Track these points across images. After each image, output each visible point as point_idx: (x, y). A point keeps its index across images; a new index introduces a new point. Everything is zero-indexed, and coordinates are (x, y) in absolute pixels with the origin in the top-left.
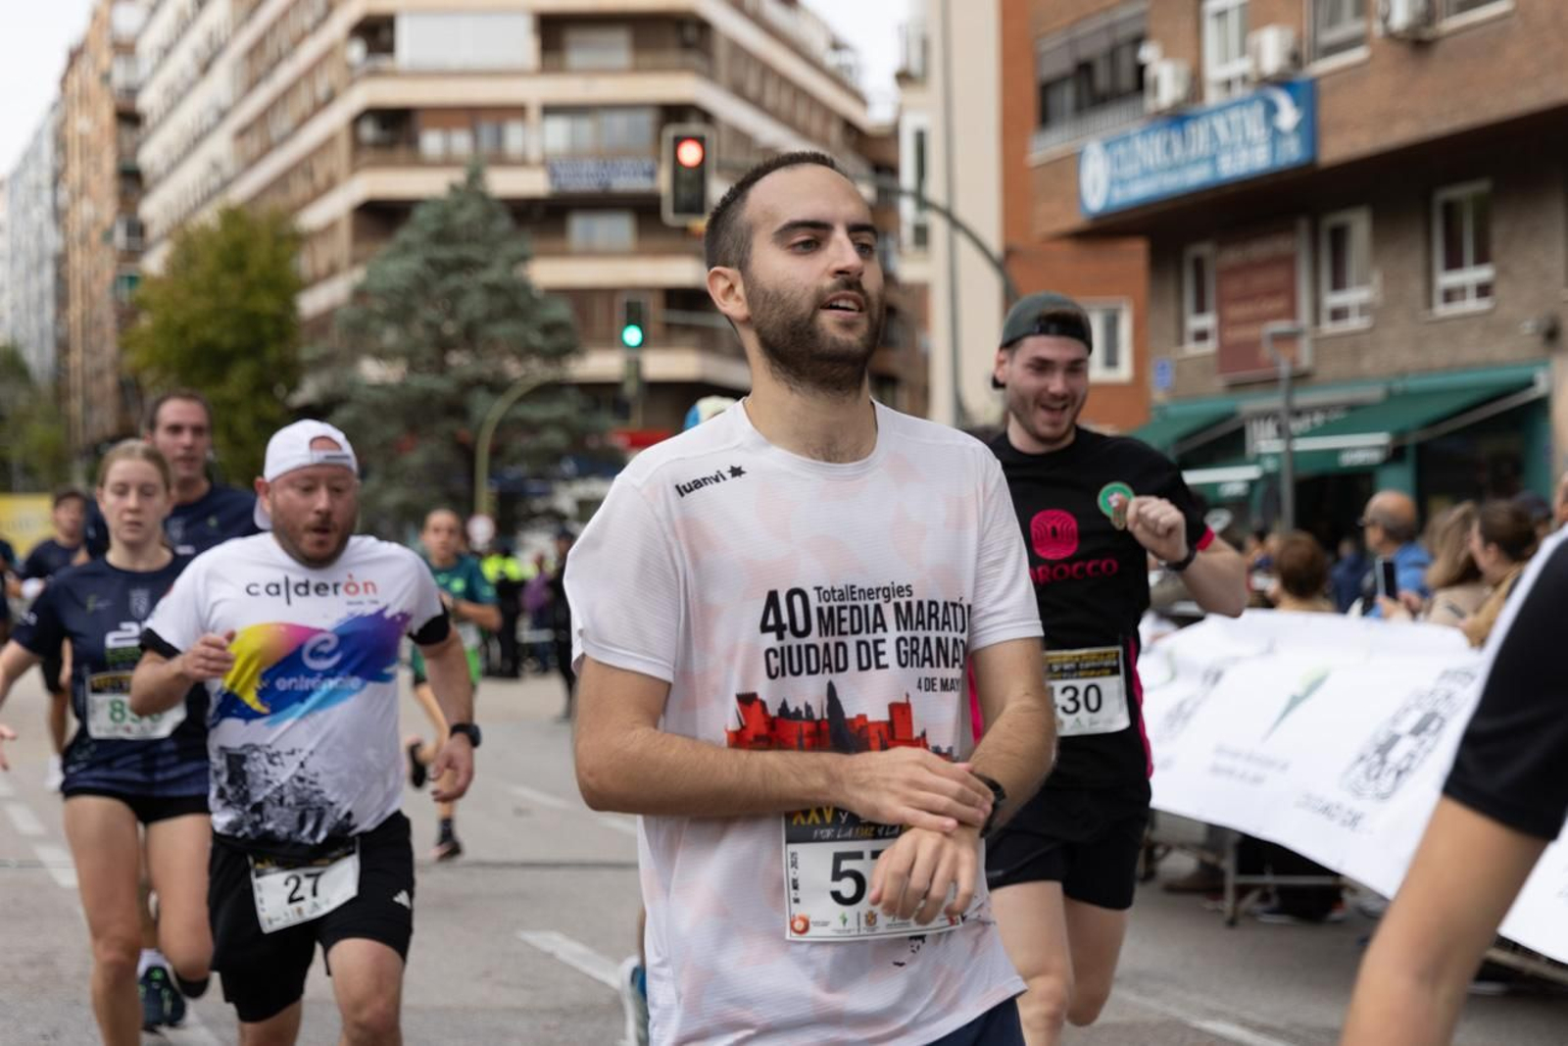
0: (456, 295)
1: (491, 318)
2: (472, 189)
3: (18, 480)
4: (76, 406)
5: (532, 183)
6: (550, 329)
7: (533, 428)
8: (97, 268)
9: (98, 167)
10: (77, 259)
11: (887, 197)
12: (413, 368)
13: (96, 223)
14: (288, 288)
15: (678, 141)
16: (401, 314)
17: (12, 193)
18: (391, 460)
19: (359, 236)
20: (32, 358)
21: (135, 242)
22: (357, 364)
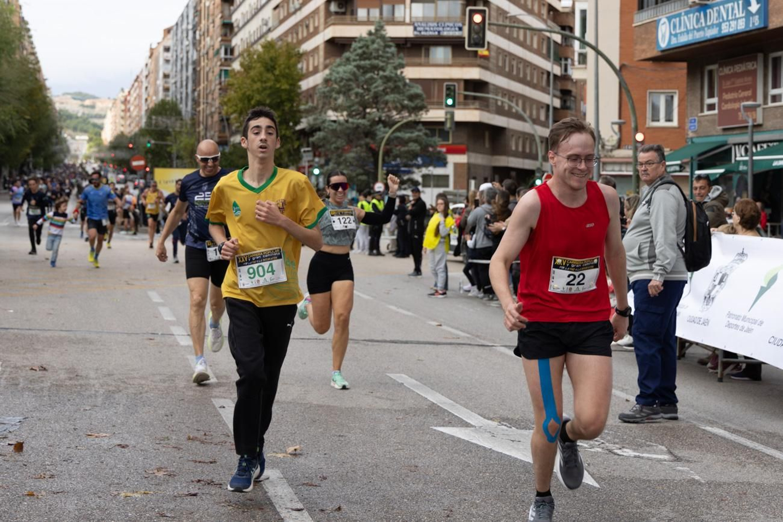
0: (371, 81)
1: (385, 92)
2: (378, 34)
5: (407, 32)
6: (412, 98)
7: (405, 142)
8: (212, 68)
9: (213, 22)
10: (203, 63)
11: (568, 39)
12: (349, 115)
13: (212, 47)
14: (294, 78)
15: (472, 12)
16: (346, 91)
17: (176, 34)
18: (340, 156)
19: (327, 55)
20: (182, 107)
21: (229, 56)
22: (325, 113)
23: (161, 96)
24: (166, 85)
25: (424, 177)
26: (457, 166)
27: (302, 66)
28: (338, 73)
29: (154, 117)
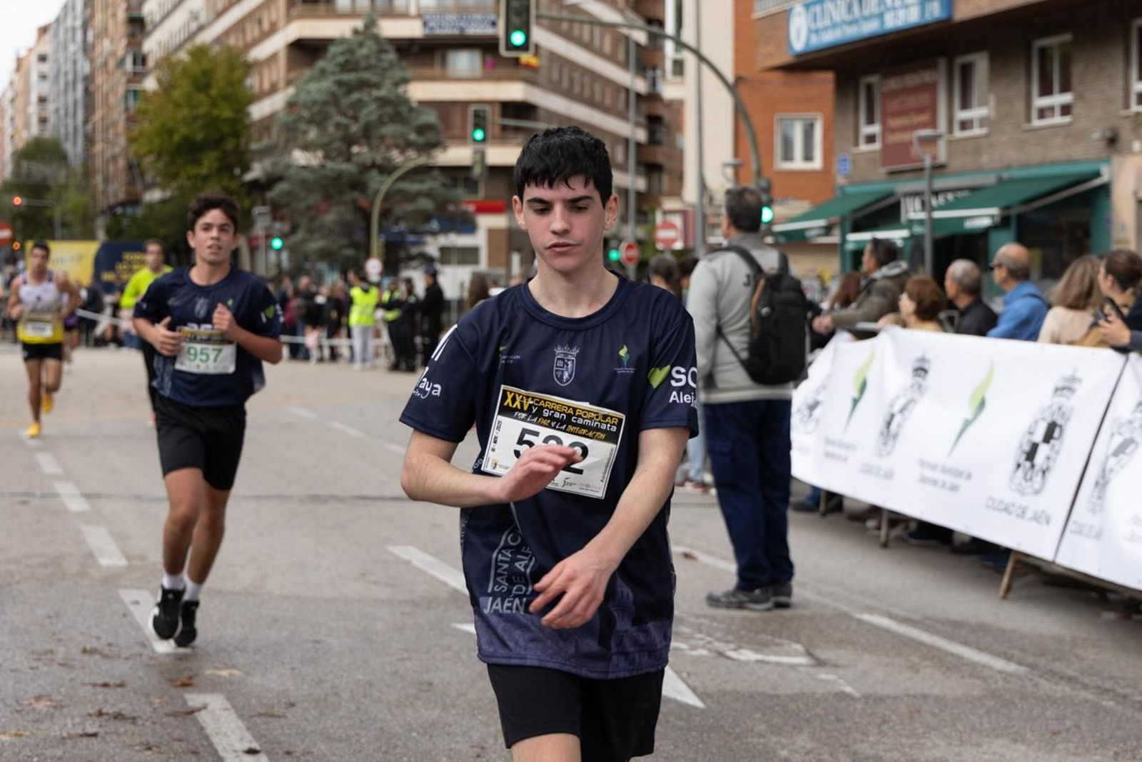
0: (358, 105)
1: (381, 122)
2: (368, 32)
3: (59, 232)
4: (99, 179)
5: (411, 29)
6: (422, 130)
7: (411, 197)
8: (113, 86)
9: (114, 15)
10: (99, 80)
11: (656, 39)
12: (327, 157)
13: (113, 54)
14: (240, 102)
16: (319, 120)
17: (56, 35)
18: (312, 219)
19: (292, 64)
20: (68, 147)
21: (139, 68)
22: (289, 153)
23: (35, 130)
24: (43, 115)
25: (444, 250)
26: (492, 233)
27: (252, 82)
28: (308, 92)
29: (25, 164)
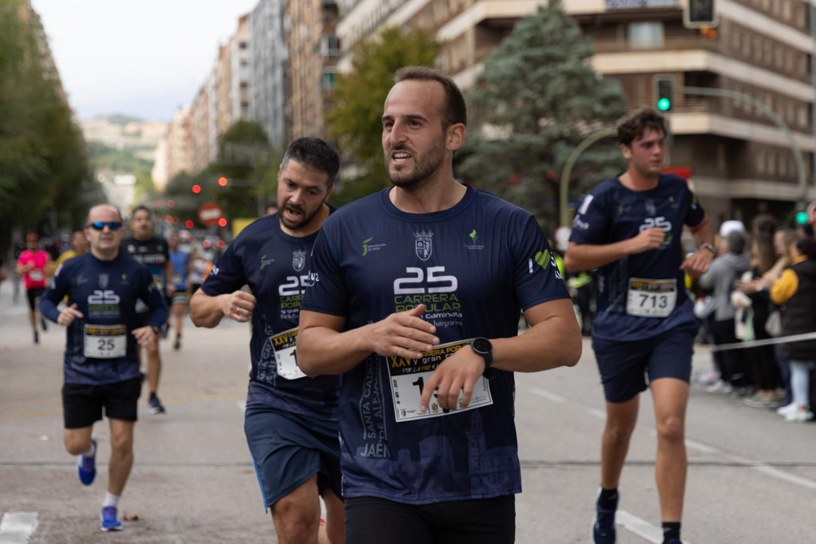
0: (545, 80)
1: (567, 96)
2: (552, 9)
5: (594, 4)
6: (607, 101)
8: (310, 70)
9: (309, 3)
10: (297, 64)
12: (516, 130)
13: (309, 39)
16: (507, 95)
17: (255, 23)
19: (480, 42)
20: (269, 129)
21: (334, 52)
22: (480, 128)
23: (237, 114)
24: (244, 100)
28: (497, 68)
29: (229, 147)
